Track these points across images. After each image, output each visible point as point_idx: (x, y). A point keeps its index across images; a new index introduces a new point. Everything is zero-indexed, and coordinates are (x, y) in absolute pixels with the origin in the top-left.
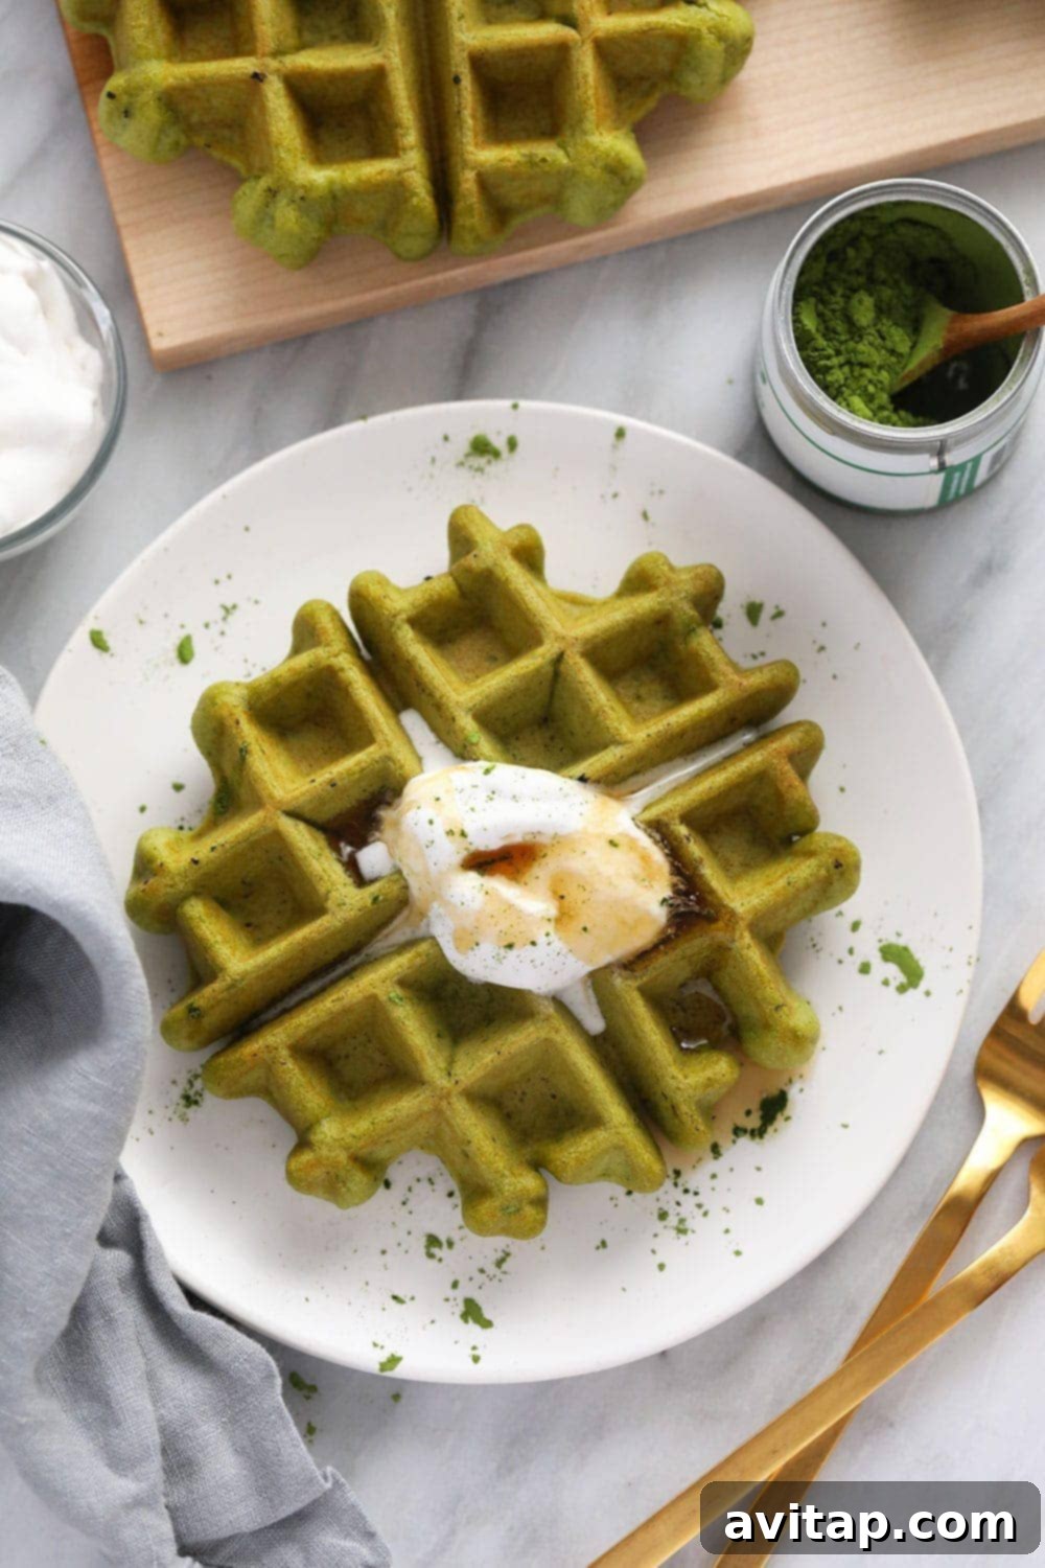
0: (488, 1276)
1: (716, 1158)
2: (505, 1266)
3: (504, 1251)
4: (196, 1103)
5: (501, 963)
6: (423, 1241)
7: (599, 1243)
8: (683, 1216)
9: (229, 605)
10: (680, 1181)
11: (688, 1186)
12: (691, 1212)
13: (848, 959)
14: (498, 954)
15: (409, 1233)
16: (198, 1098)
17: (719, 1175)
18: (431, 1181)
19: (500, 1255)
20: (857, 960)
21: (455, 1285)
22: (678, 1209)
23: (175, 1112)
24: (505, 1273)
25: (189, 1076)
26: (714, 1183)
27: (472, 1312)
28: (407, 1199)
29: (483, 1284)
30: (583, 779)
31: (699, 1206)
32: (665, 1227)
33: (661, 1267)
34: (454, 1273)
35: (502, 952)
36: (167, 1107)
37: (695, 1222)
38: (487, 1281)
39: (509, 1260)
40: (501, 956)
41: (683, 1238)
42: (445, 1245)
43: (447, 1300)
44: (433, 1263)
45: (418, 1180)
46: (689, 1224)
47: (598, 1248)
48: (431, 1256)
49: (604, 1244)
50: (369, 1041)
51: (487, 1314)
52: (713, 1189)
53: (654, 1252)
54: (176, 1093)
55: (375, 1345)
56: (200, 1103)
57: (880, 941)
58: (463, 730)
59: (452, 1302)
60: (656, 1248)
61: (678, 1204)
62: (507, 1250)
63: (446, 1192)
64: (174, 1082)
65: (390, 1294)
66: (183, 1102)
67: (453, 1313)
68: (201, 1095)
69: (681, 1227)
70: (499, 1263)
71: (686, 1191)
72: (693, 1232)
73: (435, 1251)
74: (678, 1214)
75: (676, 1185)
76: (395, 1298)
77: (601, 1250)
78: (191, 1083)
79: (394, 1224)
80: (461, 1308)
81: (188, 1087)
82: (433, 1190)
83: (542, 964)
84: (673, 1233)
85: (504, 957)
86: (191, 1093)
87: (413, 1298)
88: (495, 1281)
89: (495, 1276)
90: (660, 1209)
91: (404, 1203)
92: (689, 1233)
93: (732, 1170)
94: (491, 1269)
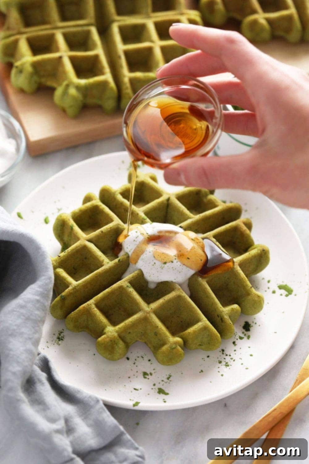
0: (165, 382)
1: (235, 346)
2: (170, 379)
3: (169, 375)
4: (62, 340)
5: (163, 269)
6: (142, 374)
7: (200, 371)
8: (227, 361)
9: (59, 208)
10: (224, 352)
11: (227, 353)
12: (230, 361)
13: (268, 290)
14: (162, 266)
15: (137, 372)
16: (62, 338)
17: (237, 350)
18: (142, 357)
19: (168, 376)
20: (271, 290)
21: (154, 385)
22: (225, 360)
23: (55, 342)
24: (171, 381)
25: (59, 332)
26: (235, 352)
27: (161, 391)
28: (135, 363)
29: (164, 384)
30: (181, 227)
31: (232, 359)
32: (221, 365)
33: (222, 375)
34: (153, 382)
35: (163, 265)
36: (52, 341)
37: (231, 362)
38: (165, 383)
39: (171, 377)
40: (163, 267)
41: (228, 367)
42: (149, 375)
43: (152, 389)
44: (146, 380)
45: (138, 357)
46: (229, 363)
47: (200, 372)
48: (145, 378)
49: (202, 371)
50: (120, 309)
51: (166, 391)
52: (235, 354)
53: (219, 372)
54: (55, 337)
55: (130, 400)
56: (63, 340)
57: (277, 284)
58: (141, 216)
59: (154, 389)
60: (219, 371)
61: (225, 359)
62: (170, 375)
63: (148, 360)
64: (54, 334)
65: (133, 388)
66: (57, 340)
67: (155, 392)
68: (63, 337)
69: (227, 365)
70: (168, 379)
71: (227, 355)
72: (231, 365)
73: (147, 376)
74: (225, 361)
75: (223, 354)
76: (135, 389)
77: (201, 373)
78: (60, 335)
79: (131, 370)
80: (157, 390)
81: (59, 335)
82: (143, 360)
83: (176, 269)
84: (225, 366)
85: (164, 267)
86: (60, 337)
87: (141, 389)
88: (168, 383)
89: (167, 382)
90: (219, 360)
91: (134, 364)
92: (230, 366)
93: (240, 348)
94: (166, 380)
